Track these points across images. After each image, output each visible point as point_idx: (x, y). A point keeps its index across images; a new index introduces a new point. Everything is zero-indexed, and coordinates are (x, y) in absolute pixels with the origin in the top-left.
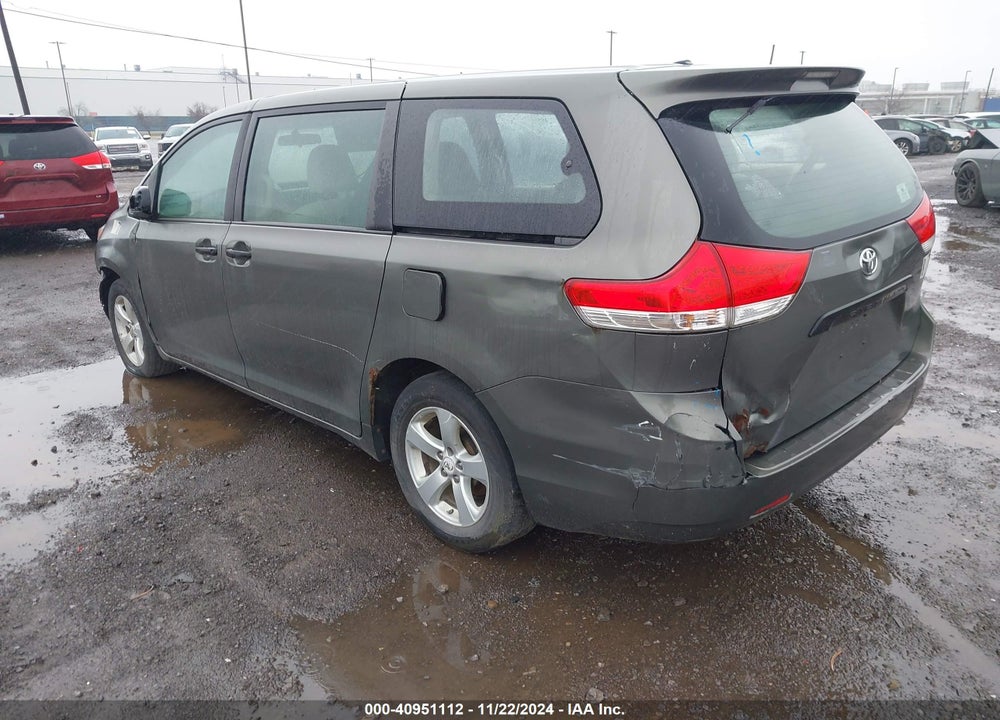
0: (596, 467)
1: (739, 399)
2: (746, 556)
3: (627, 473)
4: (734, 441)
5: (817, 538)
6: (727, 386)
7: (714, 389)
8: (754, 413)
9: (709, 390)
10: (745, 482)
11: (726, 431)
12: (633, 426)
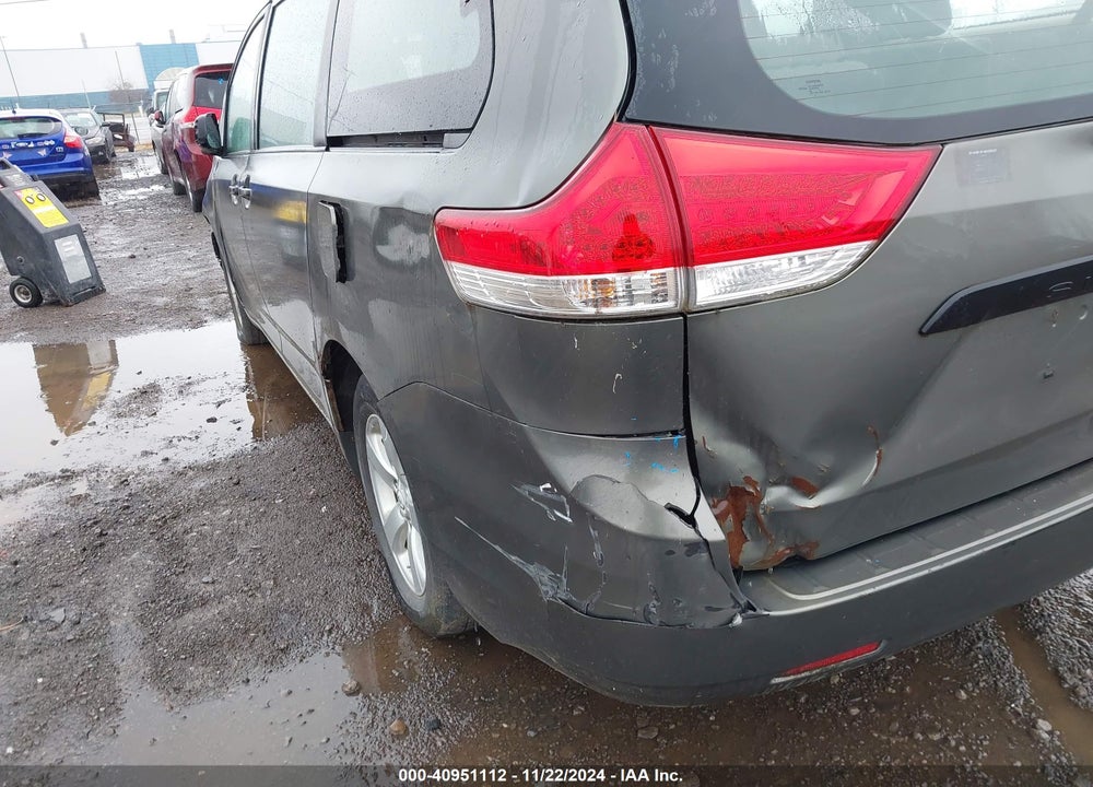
0: (500, 550)
1: (736, 457)
2: (855, 711)
3: (532, 570)
4: (705, 540)
5: (1011, 698)
6: (702, 429)
7: (675, 433)
8: (776, 484)
9: (665, 433)
10: (738, 620)
11: (690, 520)
12: (533, 489)
